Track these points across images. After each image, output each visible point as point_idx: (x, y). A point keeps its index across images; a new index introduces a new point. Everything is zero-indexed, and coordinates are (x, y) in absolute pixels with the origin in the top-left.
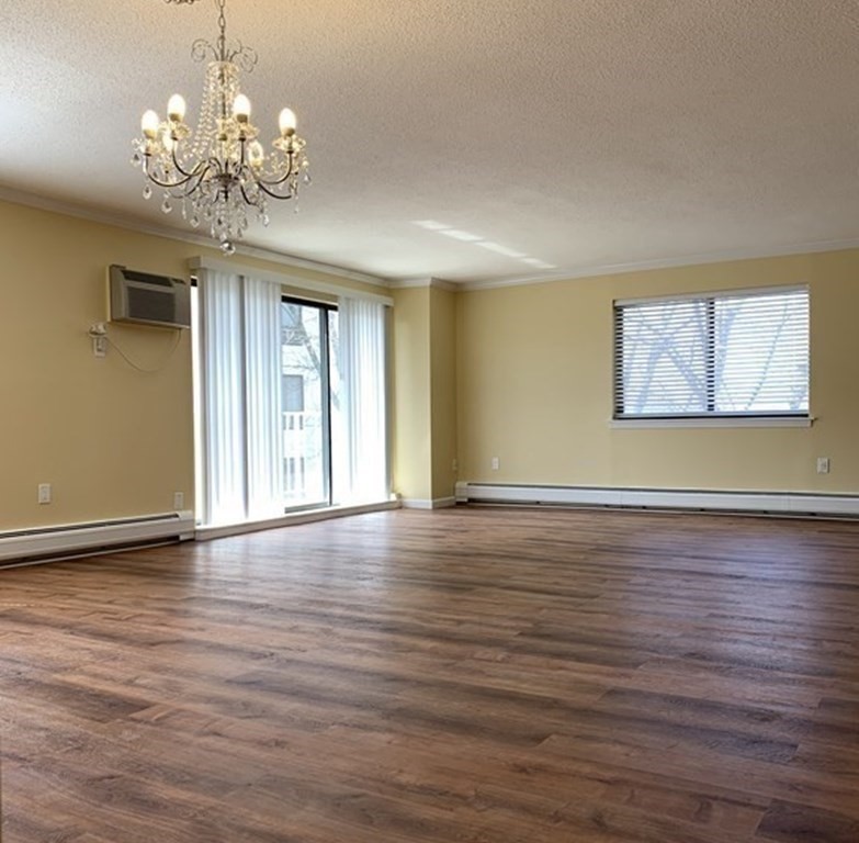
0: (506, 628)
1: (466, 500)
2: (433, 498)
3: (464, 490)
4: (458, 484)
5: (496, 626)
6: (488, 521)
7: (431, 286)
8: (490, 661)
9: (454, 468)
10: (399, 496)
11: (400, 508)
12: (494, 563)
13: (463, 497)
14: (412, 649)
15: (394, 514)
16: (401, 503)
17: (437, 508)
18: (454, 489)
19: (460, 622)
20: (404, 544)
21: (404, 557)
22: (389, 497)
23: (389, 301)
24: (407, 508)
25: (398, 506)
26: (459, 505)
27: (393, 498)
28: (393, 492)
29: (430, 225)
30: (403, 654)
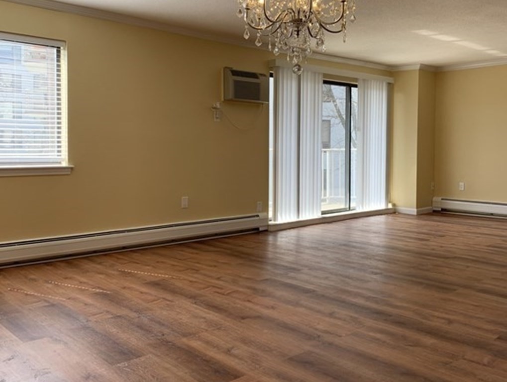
0: (487, 331)
1: (440, 209)
2: (417, 208)
3: (439, 203)
4: (435, 199)
5: (478, 328)
6: (457, 227)
7: (420, 70)
8: (479, 363)
9: (432, 188)
10: (394, 205)
11: (395, 213)
12: (468, 267)
13: (438, 207)
14: (417, 344)
15: (390, 218)
16: (395, 209)
17: (420, 215)
18: (432, 202)
19: (450, 322)
22: (387, 205)
23: (391, 80)
24: (399, 213)
25: (392, 212)
26: (435, 213)
27: (390, 206)
28: (390, 202)
29: (424, 32)
30: (411, 348)
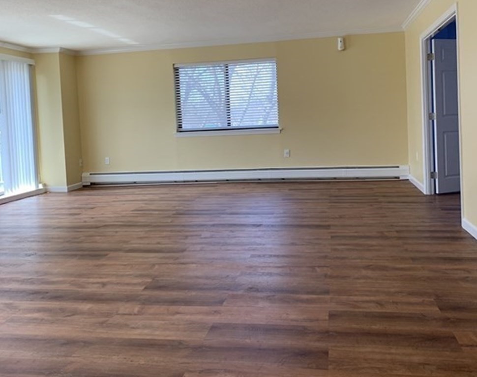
0: (135, 284)
1: (89, 184)
2: (68, 185)
3: (88, 178)
4: (84, 175)
5: (128, 284)
6: (106, 198)
7: (60, 53)
8: (130, 314)
9: (80, 165)
10: (45, 185)
11: (46, 192)
12: (116, 232)
13: (87, 182)
14: (75, 313)
15: (41, 199)
16: (46, 189)
17: (71, 191)
18: (81, 177)
19: (104, 284)
20: (54, 222)
21: (55, 233)
22: (38, 186)
23: (32, 62)
24: (50, 192)
25: (45, 192)
26: (85, 187)
27: (41, 186)
28: (40, 183)
29: (60, 17)
30: (68, 318)
